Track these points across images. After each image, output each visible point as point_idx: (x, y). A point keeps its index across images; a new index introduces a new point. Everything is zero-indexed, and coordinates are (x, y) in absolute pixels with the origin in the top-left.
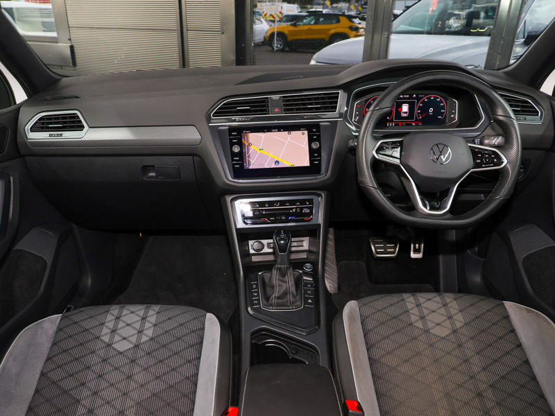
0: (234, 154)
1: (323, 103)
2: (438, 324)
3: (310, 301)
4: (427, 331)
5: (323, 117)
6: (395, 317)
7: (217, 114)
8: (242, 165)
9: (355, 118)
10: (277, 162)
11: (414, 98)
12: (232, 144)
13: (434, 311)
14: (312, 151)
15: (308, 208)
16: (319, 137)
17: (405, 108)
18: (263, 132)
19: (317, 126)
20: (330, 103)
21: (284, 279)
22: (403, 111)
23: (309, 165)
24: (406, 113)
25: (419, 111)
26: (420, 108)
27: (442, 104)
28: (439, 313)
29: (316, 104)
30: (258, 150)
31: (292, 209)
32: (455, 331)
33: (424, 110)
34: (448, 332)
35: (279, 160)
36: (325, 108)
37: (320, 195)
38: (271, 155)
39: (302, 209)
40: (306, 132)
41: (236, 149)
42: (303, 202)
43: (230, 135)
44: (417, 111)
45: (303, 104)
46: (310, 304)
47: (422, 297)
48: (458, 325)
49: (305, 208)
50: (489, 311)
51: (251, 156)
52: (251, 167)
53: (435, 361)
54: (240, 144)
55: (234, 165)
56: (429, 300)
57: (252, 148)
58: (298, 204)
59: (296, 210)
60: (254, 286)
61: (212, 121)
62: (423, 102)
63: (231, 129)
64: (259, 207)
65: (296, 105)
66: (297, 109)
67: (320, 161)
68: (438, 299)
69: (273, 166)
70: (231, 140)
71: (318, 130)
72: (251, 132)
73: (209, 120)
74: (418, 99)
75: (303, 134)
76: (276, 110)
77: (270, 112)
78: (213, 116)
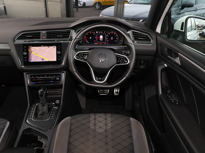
0: (24, 56)
2: (100, 127)
3: (53, 116)
4: (95, 130)
6: (83, 124)
7: (18, 39)
8: (28, 60)
10: (43, 59)
11: (105, 33)
13: (100, 122)
14: (57, 55)
15: (59, 78)
16: (61, 49)
17: (101, 37)
18: (38, 46)
19: (60, 44)
21: (44, 107)
22: (101, 38)
23: (56, 61)
24: (102, 39)
25: (107, 38)
26: (107, 37)
27: (116, 36)
28: (102, 123)
30: (35, 54)
32: (106, 131)
33: (109, 38)
34: (103, 131)
35: (44, 58)
37: (64, 73)
38: (40, 56)
39: (56, 78)
40: (56, 47)
41: (25, 53)
42: (56, 75)
43: (23, 47)
44: (106, 38)
46: (52, 118)
47: (98, 115)
48: (108, 128)
49: (57, 78)
50: (122, 122)
51: (32, 57)
52: (32, 61)
53: (94, 143)
54: (28, 52)
55: (24, 60)
56: (100, 117)
57: (32, 53)
58: (54, 76)
59: (53, 79)
60: (33, 110)
61: (16, 42)
62: (108, 35)
63: (24, 45)
64: (38, 77)
65: (54, 35)
66: (54, 37)
67: (61, 59)
68: (104, 117)
69: (41, 61)
70: (23, 50)
71: (61, 46)
72: (32, 47)
73: (14, 41)
74: (107, 33)
75: (54, 48)
76: (44, 38)
77: (41, 38)
78: (16, 40)
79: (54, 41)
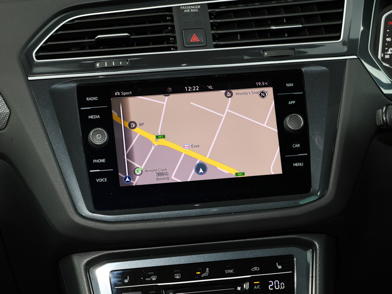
0: (91, 151)
1: (308, 18)
5: (310, 51)
7: (47, 51)
8: (114, 177)
9: (384, 51)
10: (202, 167)
12: (87, 126)
14: (285, 138)
15: (281, 278)
16: (301, 100)
18: (165, 92)
19: (295, 73)
20: (324, 17)
23: (280, 171)
29: (290, 21)
30: (152, 138)
31: (241, 282)
35: (206, 160)
36: (312, 30)
37: (311, 246)
39: (265, 281)
40: (270, 91)
41: (98, 138)
42: (267, 264)
43: (82, 102)
45: (258, 23)
49: (273, 278)
51: (136, 154)
52: (137, 181)
54: (108, 124)
55: (93, 177)
57: (138, 132)
58: (256, 269)
59: (251, 286)
61: (36, 70)
63: (85, 88)
64: (157, 281)
65: (241, 24)
66: (244, 35)
67: (307, 160)
69: (191, 176)
70: (84, 115)
71: (300, 85)
72: (135, 94)
73: (28, 67)
75: (263, 95)
76: (195, 39)
77: (178, 44)
78: (38, 58)
79: (257, 55)
